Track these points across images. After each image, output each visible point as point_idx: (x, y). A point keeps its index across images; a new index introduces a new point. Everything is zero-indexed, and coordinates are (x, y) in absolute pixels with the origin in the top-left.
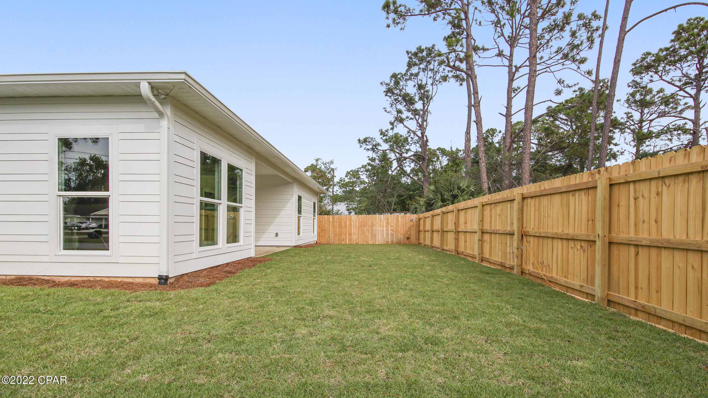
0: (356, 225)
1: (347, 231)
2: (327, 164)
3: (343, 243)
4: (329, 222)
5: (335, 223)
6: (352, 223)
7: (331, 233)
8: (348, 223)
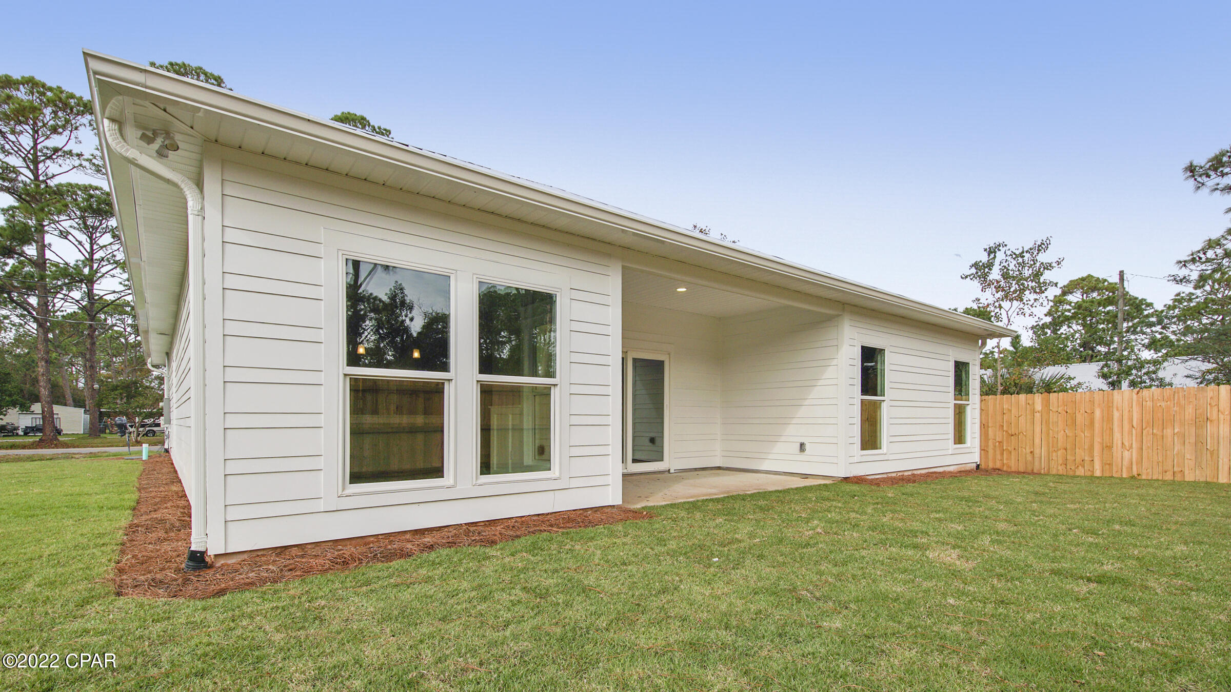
0: (1131, 420)
1: (1097, 439)
2: (1027, 256)
3: (1080, 472)
4: (1033, 412)
5: (1053, 417)
6: (1116, 415)
7: (1037, 441)
8: (1098, 413)
